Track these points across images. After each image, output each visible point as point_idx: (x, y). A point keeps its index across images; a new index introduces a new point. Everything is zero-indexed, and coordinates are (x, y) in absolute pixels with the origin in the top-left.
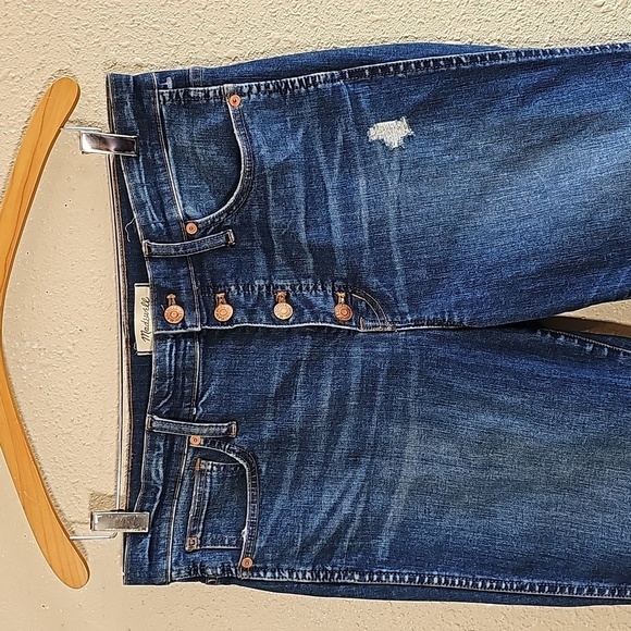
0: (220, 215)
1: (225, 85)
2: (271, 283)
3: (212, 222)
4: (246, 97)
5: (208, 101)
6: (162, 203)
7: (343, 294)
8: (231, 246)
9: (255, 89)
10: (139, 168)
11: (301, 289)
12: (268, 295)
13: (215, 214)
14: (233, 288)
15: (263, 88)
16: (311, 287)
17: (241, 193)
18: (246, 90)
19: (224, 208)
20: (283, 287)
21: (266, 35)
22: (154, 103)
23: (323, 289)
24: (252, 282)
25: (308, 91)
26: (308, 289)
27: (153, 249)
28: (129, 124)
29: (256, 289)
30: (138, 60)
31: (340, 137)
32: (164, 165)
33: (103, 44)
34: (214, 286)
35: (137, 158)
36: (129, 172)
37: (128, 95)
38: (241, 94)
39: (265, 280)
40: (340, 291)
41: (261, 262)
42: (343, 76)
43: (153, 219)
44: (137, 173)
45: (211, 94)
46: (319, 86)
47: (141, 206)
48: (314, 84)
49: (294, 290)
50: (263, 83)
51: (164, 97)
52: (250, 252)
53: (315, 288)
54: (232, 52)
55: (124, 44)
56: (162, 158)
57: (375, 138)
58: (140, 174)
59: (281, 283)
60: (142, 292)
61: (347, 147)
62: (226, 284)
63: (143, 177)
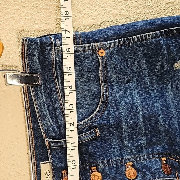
0: (91, 119)
1: (96, 44)
2: (122, 158)
3: (87, 124)
4: (108, 51)
5: (84, 52)
6: (56, 114)
7: (165, 159)
8: (98, 137)
9: (113, 45)
10: (41, 92)
11: (140, 159)
12: (122, 165)
13: (88, 119)
14: (101, 164)
15: (117, 44)
16: (146, 157)
17: (102, 104)
18: (108, 46)
19: (93, 115)
20: (129, 159)
21: (110, 12)
22: (52, 55)
23: (153, 157)
24: (112, 159)
25: (141, 44)
26: (144, 158)
27: (51, 144)
28: (36, 67)
29: (115, 162)
30: (37, 27)
31: (158, 68)
32: (56, 91)
33: (16, 18)
34: (89, 162)
35: (40, 87)
36: (36, 96)
37: (36, 51)
38: (105, 49)
39: (119, 156)
40: (163, 157)
41: (116, 146)
42: (161, 34)
43: (51, 125)
44: (40, 96)
45: (87, 49)
46: (149, 41)
47: (43, 117)
48: (146, 39)
49: (136, 160)
50: (117, 41)
51: (58, 51)
52: (109, 140)
53: (148, 157)
54: (91, 22)
55: (28, 18)
56: (55, 86)
57: (177, 68)
58: (42, 96)
59: (128, 157)
60: (45, 167)
61: (162, 73)
62: (97, 161)
63: (44, 98)
